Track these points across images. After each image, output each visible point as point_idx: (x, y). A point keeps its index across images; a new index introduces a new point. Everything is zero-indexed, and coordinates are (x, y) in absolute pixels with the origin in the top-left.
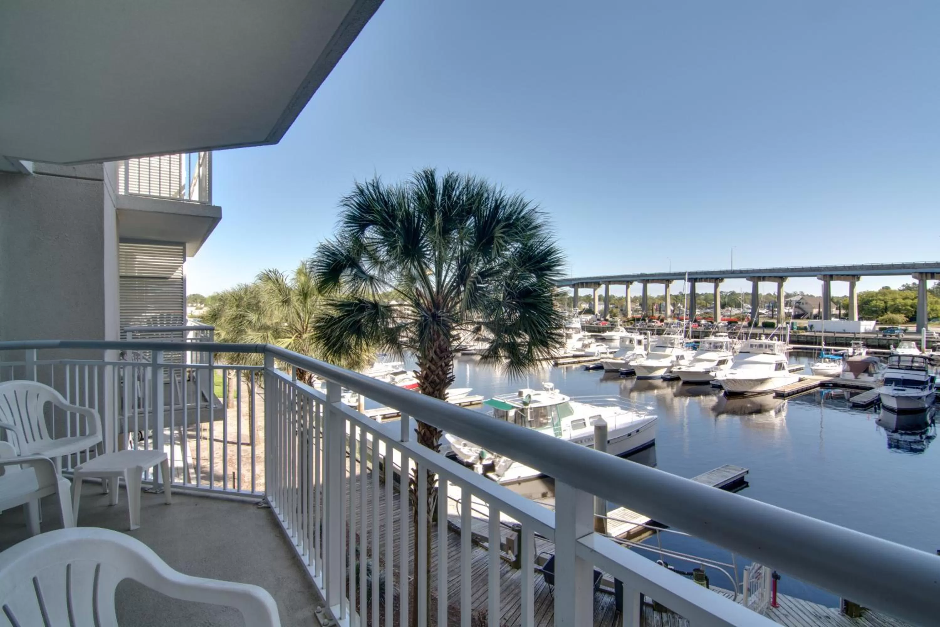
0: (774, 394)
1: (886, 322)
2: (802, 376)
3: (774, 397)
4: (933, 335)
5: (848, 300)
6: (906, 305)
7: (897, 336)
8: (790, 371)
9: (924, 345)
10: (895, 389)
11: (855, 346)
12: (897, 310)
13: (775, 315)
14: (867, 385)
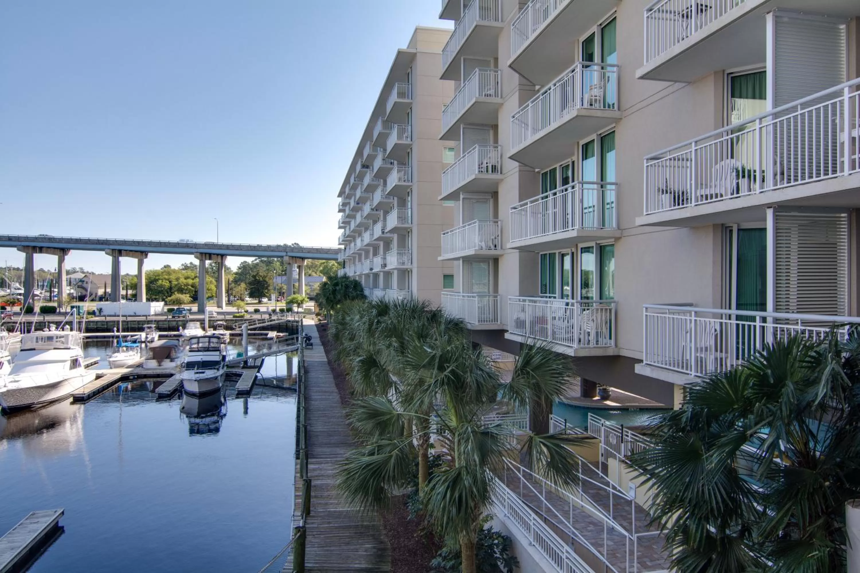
0: (71, 399)
1: (174, 303)
2: (100, 372)
3: (72, 403)
4: (213, 314)
5: (135, 280)
6: (187, 285)
7: (184, 317)
8: (87, 366)
9: (207, 325)
10: (197, 373)
11: (148, 330)
12: (181, 290)
13: (54, 296)
14: (168, 371)
